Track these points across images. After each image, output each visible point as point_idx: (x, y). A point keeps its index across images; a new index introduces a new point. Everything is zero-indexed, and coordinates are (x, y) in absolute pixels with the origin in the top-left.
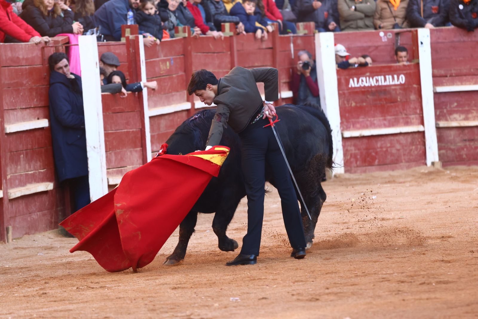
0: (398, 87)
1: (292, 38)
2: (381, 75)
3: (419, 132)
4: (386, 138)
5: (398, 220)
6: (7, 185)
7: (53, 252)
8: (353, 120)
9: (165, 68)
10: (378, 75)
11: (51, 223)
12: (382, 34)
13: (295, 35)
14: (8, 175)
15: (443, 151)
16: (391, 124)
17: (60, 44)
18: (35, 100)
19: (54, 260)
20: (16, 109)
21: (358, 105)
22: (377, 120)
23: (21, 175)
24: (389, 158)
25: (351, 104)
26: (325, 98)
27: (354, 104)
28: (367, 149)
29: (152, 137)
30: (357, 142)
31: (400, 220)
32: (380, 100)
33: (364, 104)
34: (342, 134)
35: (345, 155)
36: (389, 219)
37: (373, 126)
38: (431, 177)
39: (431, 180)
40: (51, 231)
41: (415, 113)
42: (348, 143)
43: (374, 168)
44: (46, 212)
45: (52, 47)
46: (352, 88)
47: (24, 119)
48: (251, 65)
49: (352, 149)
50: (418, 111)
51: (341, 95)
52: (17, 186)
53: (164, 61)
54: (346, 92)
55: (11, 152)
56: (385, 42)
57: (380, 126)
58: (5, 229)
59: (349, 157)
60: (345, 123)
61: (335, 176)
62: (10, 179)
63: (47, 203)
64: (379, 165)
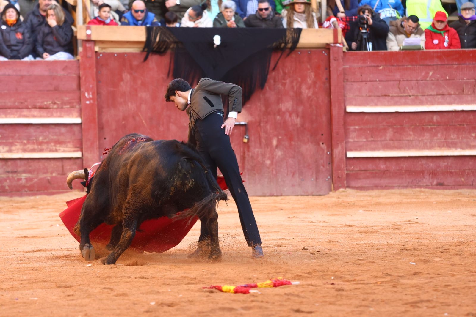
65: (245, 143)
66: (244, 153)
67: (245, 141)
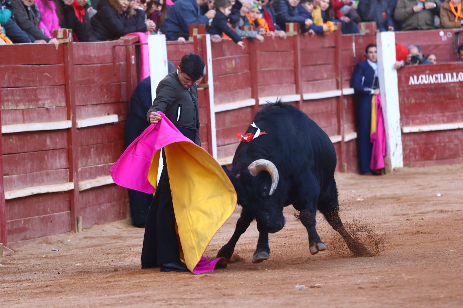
0: (456, 85)
1: (354, 38)
2: (440, 73)
4: (444, 133)
5: (456, 212)
6: (78, 178)
7: (121, 241)
8: (413, 116)
9: (231, 66)
10: (437, 73)
11: (120, 213)
12: (442, 33)
13: (357, 34)
14: (78, 168)
16: (450, 120)
17: (130, 43)
18: (106, 96)
19: (122, 249)
20: (87, 105)
21: (418, 102)
22: (436, 116)
23: (91, 168)
24: (447, 153)
25: (411, 100)
26: (385, 95)
27: (413, 101)
28: (426, 144)
29: (218, 132)
30: (416, 137)
31: (458, 212)
32: (440, 97)
33: (424, 101)
34: (402, 130)
35: (404, 149)
36: (448, 211)
37: (432, 121)
40: (120, 221)
42: (408, 138)
43: (432, 162)
44: (115, 203)
45: (122, 46)
46: (412, 85)
47: (94, 115)
48: (313, 63)
49: (412, 145)
51: (401, 92)
52: (87, 179)
53: (230, 60)
54: (406, 89)
55: (82, 146)
56: (445, 41)
57: (438, 122)
58: (76, 219)
59: (408, 152)
60: (405, 119)
61: (394, 170)
62: (81, 172)
63: (116, 194)
64: (437, 159)
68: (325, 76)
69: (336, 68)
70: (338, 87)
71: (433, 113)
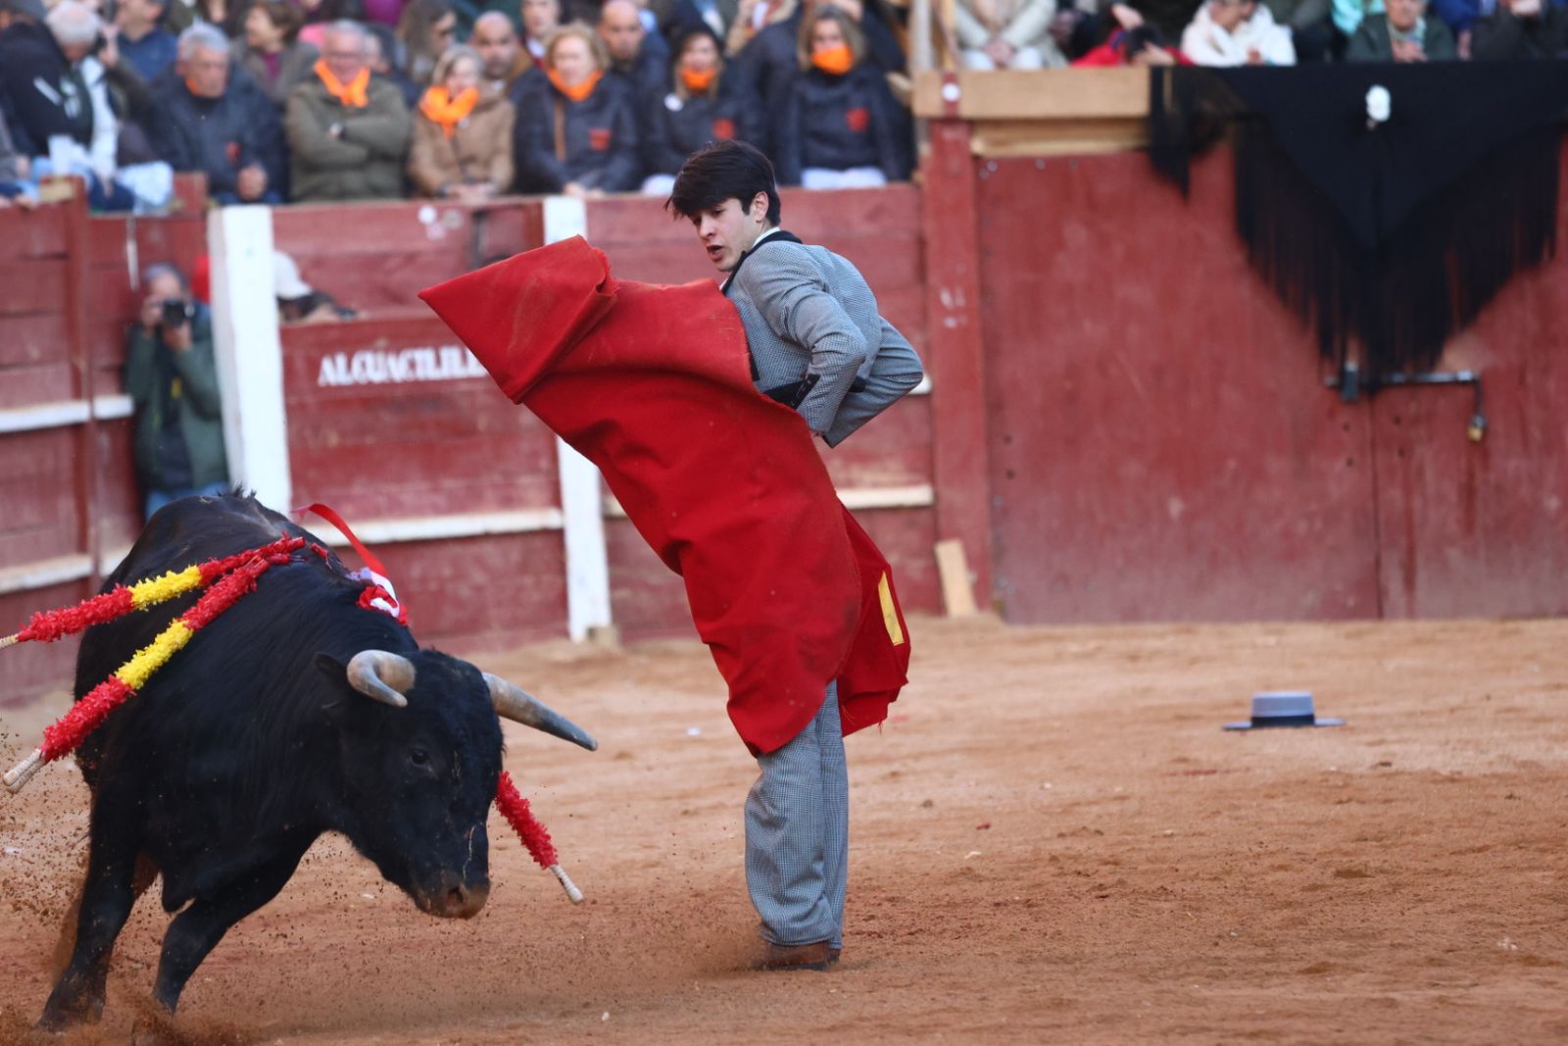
0: (479, 387)
1: (130, 227)
3: (546, 532)
4: (437, 550)
8: (332, 493)
10: (413, 347)
12: (427, 215)
15: (624, 594)
16: (457, 505)
21: (349, 442)
22: (412, 490)
24: (449, 615)
25: (327, 438)
26: (238, 420)
27: (333, 440)
32: (422, 427)
33: (369, 440)
37: (395, 509)
38: (586, 675)
39: (587, 684)
41: (534, 470)
46: (329, 388)
50: (544, 463)
51: (293, 409)
54: (310, 399)
56: (437, 241)
57: (418, 511)
65: (1473, 442)
66: (1471, 475)
67: (1476, 434)
68: (35, 353)
69: (70, 328)
70: (80, 390)
71: (400, 479)
